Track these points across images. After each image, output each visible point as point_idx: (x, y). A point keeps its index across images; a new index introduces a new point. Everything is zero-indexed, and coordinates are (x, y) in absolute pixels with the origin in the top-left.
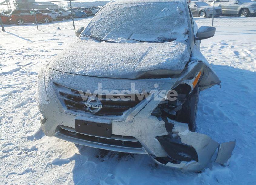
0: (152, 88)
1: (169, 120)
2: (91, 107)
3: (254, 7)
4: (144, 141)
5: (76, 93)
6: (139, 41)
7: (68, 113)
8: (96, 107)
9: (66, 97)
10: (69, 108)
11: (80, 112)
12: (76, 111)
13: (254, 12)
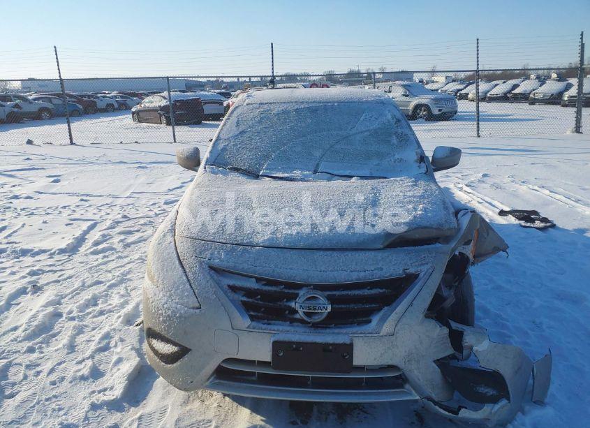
0: (417, 264)
1: (454, 325)
2: (307, 311)
3: (437, 104)
4: (415, 371)
5: (265, 285)
6: (338, 176)
7: (254, 328)
8: (320, 311)
9: (243, 296)
10: (253, 318)
11: (281, 325)
12: (269, 324)
13: (440, 113)
